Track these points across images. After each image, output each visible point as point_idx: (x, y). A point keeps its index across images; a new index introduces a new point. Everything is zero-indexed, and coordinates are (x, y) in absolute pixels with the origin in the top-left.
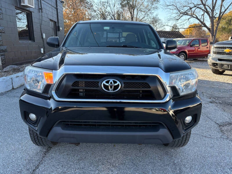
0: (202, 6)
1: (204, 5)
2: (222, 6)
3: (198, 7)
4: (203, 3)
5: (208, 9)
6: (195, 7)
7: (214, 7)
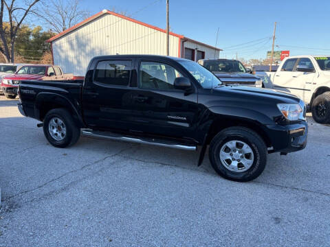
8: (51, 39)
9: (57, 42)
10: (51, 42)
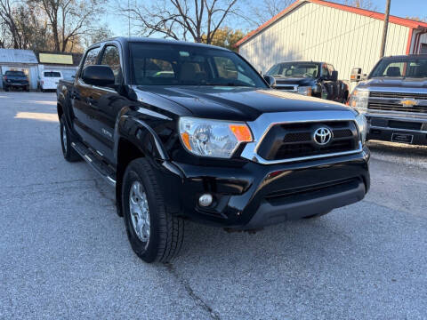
0: (181, 18)
1: (185, 18)
2: (209, 21)
3: (176, 20)
4: (182, 14)
5: (192, 26)
6: (171, 18)
7: (199, 22)
8: (238, 43)
9: (244, 47)
10: (238, 47)
